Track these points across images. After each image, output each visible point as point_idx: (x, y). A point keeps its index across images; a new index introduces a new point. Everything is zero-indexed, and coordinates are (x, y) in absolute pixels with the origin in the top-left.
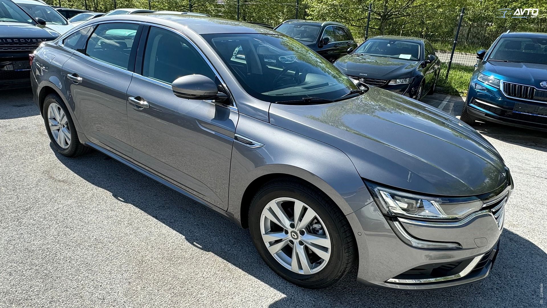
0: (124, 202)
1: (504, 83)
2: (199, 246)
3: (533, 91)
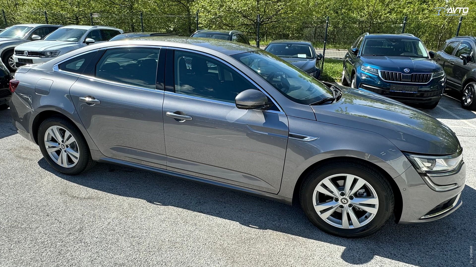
0: (163, 205)
1: (381, 71)
2: (256, 227)
3: (401, 75)
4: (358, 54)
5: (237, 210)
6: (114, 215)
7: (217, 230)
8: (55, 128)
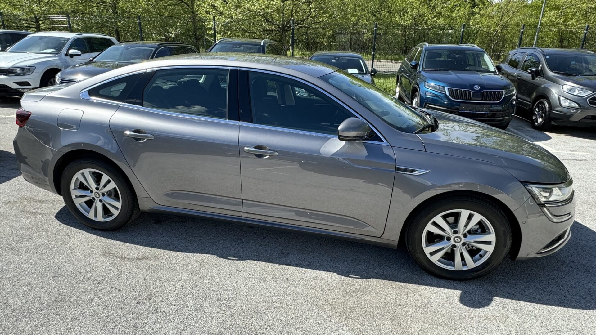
0: (239, 260)
1: (448, 89)
2: (357, 277)
3: (470, 93)
4: (418, 68)
5: (329, 259)
6: (184, 276)
7: (314, 284)
8: (87, 172)
